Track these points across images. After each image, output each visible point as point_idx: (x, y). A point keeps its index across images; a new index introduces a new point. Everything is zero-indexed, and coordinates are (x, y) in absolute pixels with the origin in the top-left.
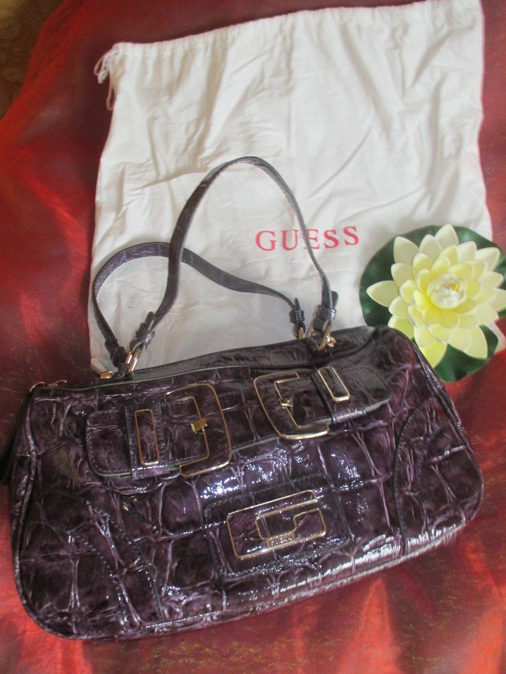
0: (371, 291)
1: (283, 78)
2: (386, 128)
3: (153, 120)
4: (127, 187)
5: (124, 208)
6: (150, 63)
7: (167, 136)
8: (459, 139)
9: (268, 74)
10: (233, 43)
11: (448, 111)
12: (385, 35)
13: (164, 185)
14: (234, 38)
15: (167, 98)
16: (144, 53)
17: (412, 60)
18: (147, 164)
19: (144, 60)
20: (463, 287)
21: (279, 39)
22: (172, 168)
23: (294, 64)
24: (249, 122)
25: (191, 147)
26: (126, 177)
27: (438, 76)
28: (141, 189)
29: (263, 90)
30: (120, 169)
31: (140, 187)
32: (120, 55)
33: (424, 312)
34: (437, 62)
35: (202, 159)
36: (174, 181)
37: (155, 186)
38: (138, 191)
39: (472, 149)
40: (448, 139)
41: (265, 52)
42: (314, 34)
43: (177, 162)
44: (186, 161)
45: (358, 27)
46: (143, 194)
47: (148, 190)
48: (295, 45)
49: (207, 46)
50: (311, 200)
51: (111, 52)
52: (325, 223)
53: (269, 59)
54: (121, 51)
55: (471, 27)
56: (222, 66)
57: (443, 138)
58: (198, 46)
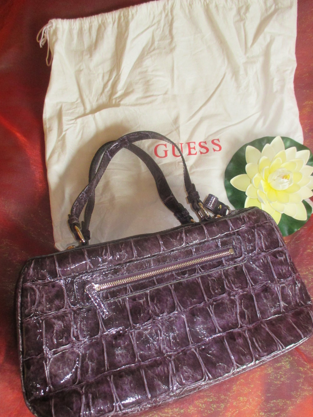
0: (233, 181)
1: (168, 41)
2: (235, 73)
3: (79, 72)
4: (65, 119)
5: (64, 133)
6: (75, 32)
7: (90, 83)
8: (283, 80)
9: (157, 39)
10: (133, 18)
11: (275, 62)
12: (234, 12)
13: (90, 117)
14: (133, 15)
15: (89, 56)
16: (70, 25)
17: (252, 29)
18: (76, 103)
19: (70, 31)
20: (292, 176)
21: (164, 15)
22: (95, 105)
23: (174, 31)
24: (146, 72)
25: (107, 90)
26: (64, 112)
27: (268, 40)
28: (74, 120)
29: (154, 50)
30: (59, 107)
31: (73, 118)
32: (54, 27)
34: (268, 30)
35: (116, 98)
36: (97, 114)
37: (84, 118)
38: (73, 122)
39: (290, 85)
40: (276, 80)
41: (155, 24)
42: (187, 11)
43: (97, 100)
44: (104, 99)
45: (216, 6)
46: (76, 123)
47: (79, 120)
48: (175, 19)
49: (115, 21)
50: (190, 121)
51: (47, 26)
52: (199, 138)
53: (157, 29)
54: (54, 24)
55: (290, 7)
56: (126, 35)
57: (273, 79)
58: (108, 21)
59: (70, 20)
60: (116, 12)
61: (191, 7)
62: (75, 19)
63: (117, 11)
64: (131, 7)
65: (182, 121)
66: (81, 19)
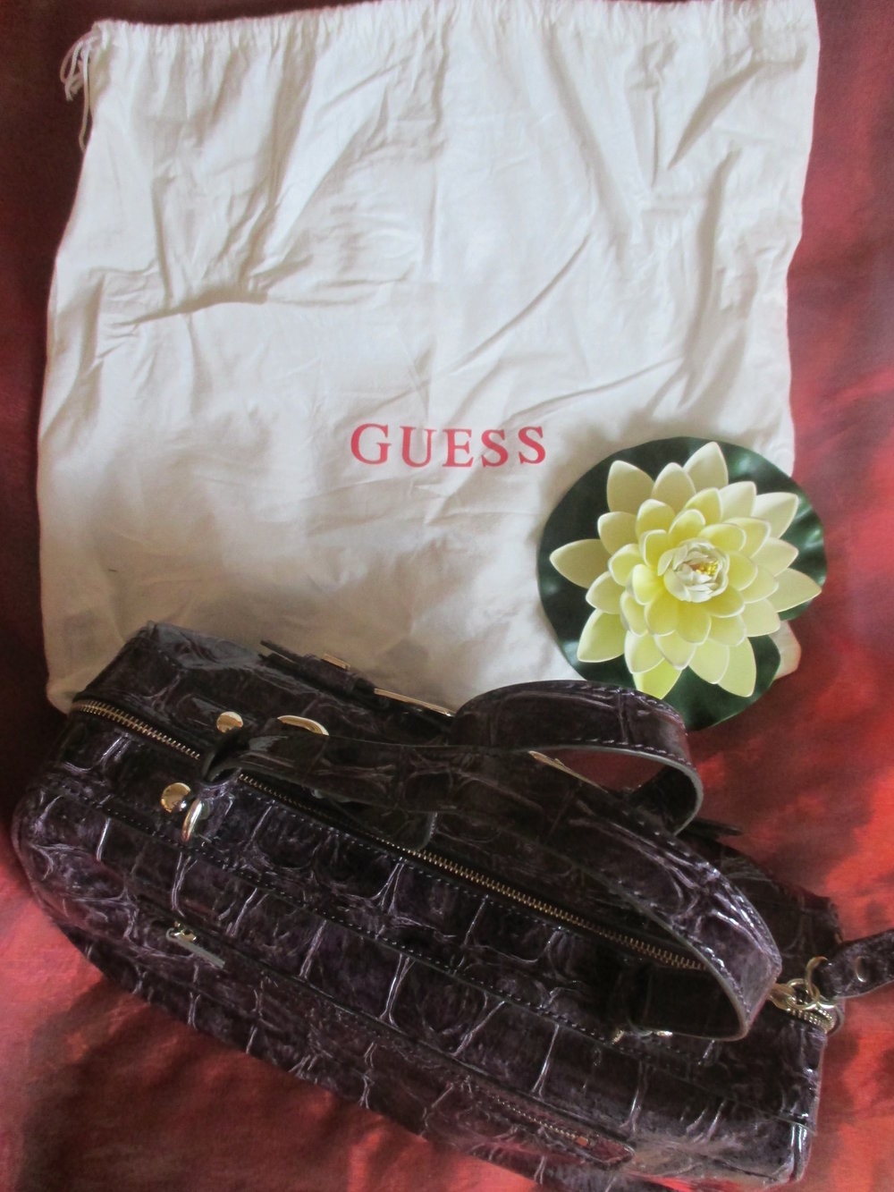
0: (555, 557)
1: (424, 124)
2: (618, 239)
3: (162, 184)
4: (104, 319)
5: (96, 362)
6: (165, 65)
7: (189, 219)
8: (750, 281)
9: (394, 113)
10: (327, 44)
11: (736, 220)
12: (630, 57)
13: (179, 320)
14: (328, 35)
15: (193, 141)
16: (153, 44)
17: (676, 116)
18: (145, 274)
19: (152, 58)
20: (723, 566)
21: (421, 45)
22: (197, 284)
23: (446, 96)
24: (352, 208)
25: (236, 247)
26: (105, 298)
27: (723, 152)
28: (132, 327)
29: (383, 145)
30: (94, 281)
31: (130, 319)
33: (648, 605)
34: (721, 123)
35: (257, 277)
36: (199, 315)
37: (162, 322)
38: (126, 330)
39: (774, 296)
40: (731, 274)
41: (393, 67)
42: (491, 40)
43: (207, 273)
44: (225, 273)
45: (578, 35)
46: (137, 335)
47: (147, 328)
48: (451, 59)
49: (278, 45)
50: (462, 370)
51: (88, 38)
52: (488, 415)
53: (399, 82)
54: (105, 37)
55: (796, 63)
56: (303, 93)
57: (722, 272)
58: (260, 43)
59: (154, 26)
60: (283, 18)
61: (504, 28)
62: (167, 27)
63: (286, 16)
64: (326, 11)
65: (439, 364)
66: (185, 27)
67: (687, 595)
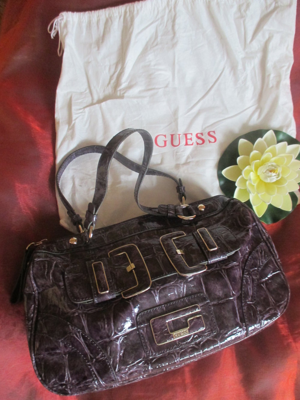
0: (224, 172)
1: (170, 36)
3: (88, 63)
4: (74, 108)
5: (73, 122)
6: (84, 25)
7: (97, 75)
8: (279, 76)
9: (160, 34)
10: (138, 13)
11: (273, 58)
12: (235, 9)
13: (97, 106)
14: (138, 11)
15: (96, 49)
16: (80, 18)
17: (251, 26)
18: (85, 93)
19: (80, 24)
20: (279, 170)
21: (167, 11)
22: (102, 95)
23: (177, 27)
24: (149, 66)
25: (113, 81)
26: (73, 102)
27: (267, 36)
28: (83, 109)
29: (157, 45)
30: (69, 97)
31: (82, 107)
32: (65, 20)
33: (255, 185)
34: (267, 27)
35: (120, 90)
36: (103, 104)
37: (92, 107)
38: (81, 111)
39: (286, 82)
40: (272, 76)
41: (158, 19)
42: (190, 8)
43: (104, 91)
44: (109, 90)
45: (218, 4)
46: (85, 112)
47: (87, 110)
48: (177, 15)
49: (121, 16)
50: (188, 114)
51: (58, 18)
52: (196, 129)
53: (161, 24)
54: (65, 17)
55: (290, 5)
56: (131, 30)
57: (269, 75)
58: (115, 15)
59: (80, 13)
61: (194, 4)
62: (84, 13)
63: (123, 6)
64: (136, 3)
65: (181, 113)
66: (90, 12)
67: (268, 180)
